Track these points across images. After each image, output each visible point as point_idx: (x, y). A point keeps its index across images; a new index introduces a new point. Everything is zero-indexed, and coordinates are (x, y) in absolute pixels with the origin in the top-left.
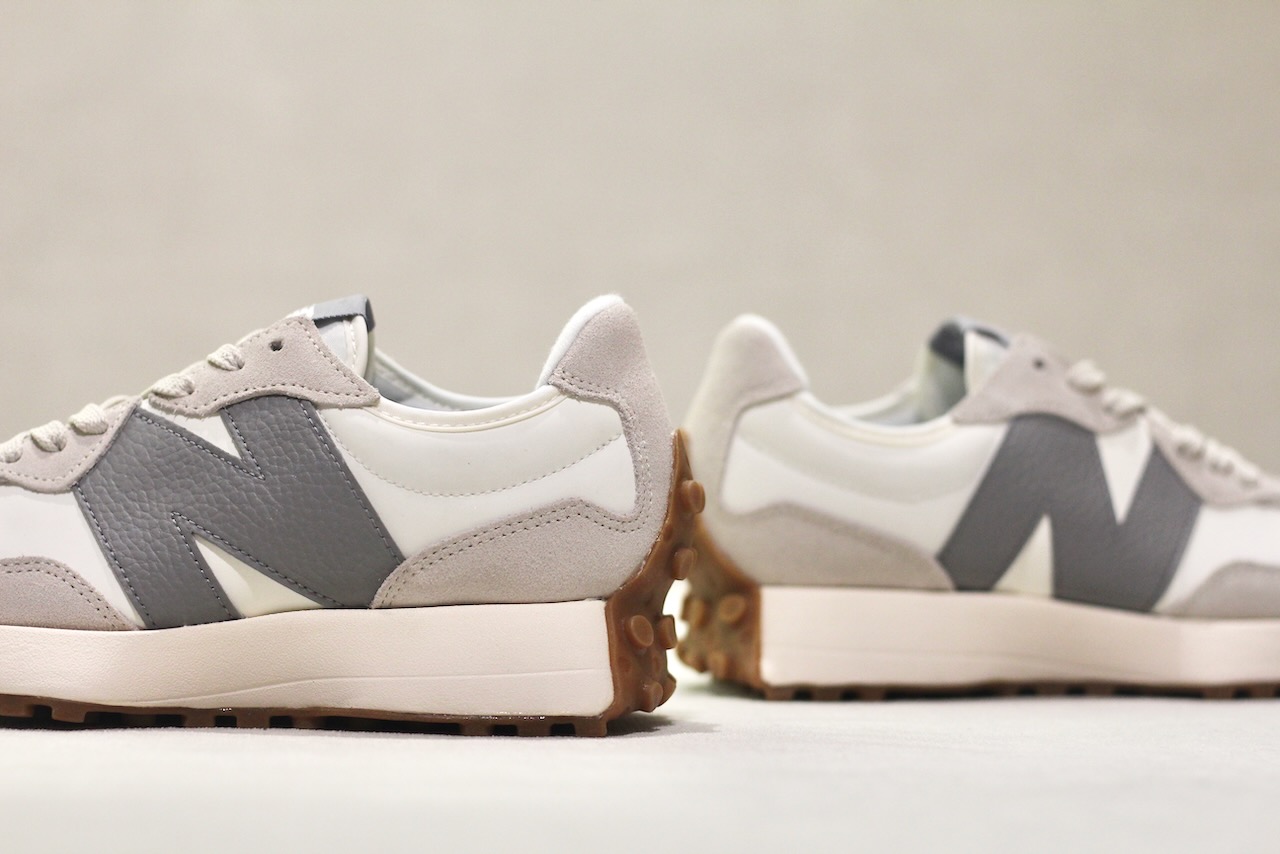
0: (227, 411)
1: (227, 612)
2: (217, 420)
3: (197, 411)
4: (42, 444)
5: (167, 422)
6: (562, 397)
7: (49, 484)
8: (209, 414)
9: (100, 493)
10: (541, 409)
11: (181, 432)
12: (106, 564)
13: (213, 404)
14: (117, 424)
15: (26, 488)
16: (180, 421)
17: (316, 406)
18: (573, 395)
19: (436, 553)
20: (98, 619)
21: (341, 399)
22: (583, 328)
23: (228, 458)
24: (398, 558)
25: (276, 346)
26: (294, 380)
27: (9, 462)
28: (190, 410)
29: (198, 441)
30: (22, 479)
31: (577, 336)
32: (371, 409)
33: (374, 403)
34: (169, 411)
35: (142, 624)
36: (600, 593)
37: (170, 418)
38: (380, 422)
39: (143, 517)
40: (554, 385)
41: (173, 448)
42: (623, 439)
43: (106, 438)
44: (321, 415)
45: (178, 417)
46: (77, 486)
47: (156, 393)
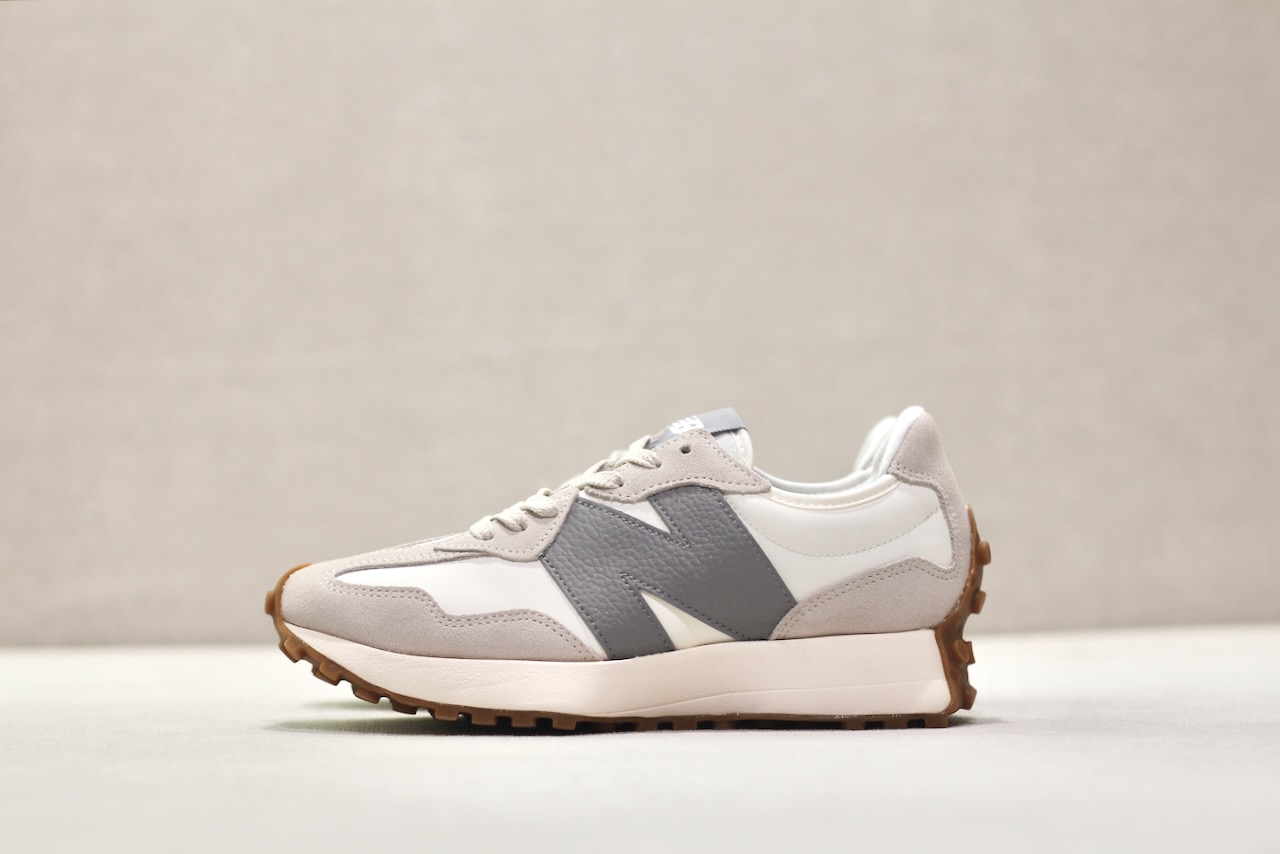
0: (653, 498)
1: (668, 646)
2: (647, 505)
3: (630, 498)
4: (511, 526)
5: (607, 508)
6: (899, 482)
7: (521, 555)
8: (640, 501)
9: (562, 561)
10: (885, 492)
11: (621, 515)
12: (575, 612)
13: (643, 494)
14: (566, 510)
15: (504, 558)
16: (617, 506)
17: (723, 492)
18: (906, 481)
19: (817, 598)
20: (575, 654)
21: (742, 488)
22: (907, 432)
23: (660, 532)
24: (790, 602)
25: (685, 450)
26: (704, 475)
27: (485, 539)
28: (623, 498)
29: (635, 521)
30: (497, 552)
31: (904, 438)
32: (765, 494)
33: (767, 491)
34: (606, 499)
35: (605, 655)
36: (930, 625)
37: (607, 504)
38: (772, 503)
39: (599, 578)
40: (893, 474)
41: (615, 526)
42: (940, 512)
43: (560, 520)
44: (729, 499)
45: (615, 503)
46: (543, 556)
47: (592, 486)
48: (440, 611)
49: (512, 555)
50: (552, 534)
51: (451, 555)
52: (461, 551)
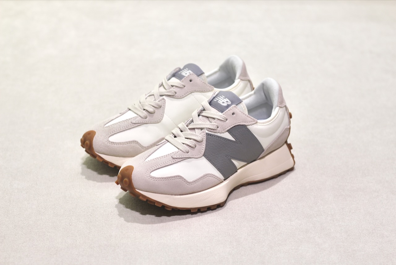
0: (229, 131)
1: (237, 170)
2: (227, 133)
3: (222, 132)
4: (193, 147)
5: (216, 136)
7: (199, 156)
8: (225, 132)
9: (209, 155)
11: (221, 137)
13: (227, 130)
14: (205, 138)
15: (195, 158)
16: (219, 135)
17: (246, 126)
18: (281, 107)
19: (269, 148)
21: (250, 123)
23: (233, 141)
24: (263, 151)
25: (233, 114)
26: (240, 121)
27: (187, 153)
28: (220, 132)
29: (225, 139)
30: (191, 156)
32: (257, 124)
33: (257, 123)
34: (215, 133)
37: (216, 134)
38: (258, 126)
39: (220, 158)
41: (220, 142)
43: (205, 142)
44: (248, 127)
45: (218, 133)
46: (204, 155)
47: (209, 129)
48: (186, 181)
49: (197, 157)
50: (204, 147)
51: (179, 160)
52: (182, 158)
